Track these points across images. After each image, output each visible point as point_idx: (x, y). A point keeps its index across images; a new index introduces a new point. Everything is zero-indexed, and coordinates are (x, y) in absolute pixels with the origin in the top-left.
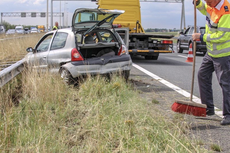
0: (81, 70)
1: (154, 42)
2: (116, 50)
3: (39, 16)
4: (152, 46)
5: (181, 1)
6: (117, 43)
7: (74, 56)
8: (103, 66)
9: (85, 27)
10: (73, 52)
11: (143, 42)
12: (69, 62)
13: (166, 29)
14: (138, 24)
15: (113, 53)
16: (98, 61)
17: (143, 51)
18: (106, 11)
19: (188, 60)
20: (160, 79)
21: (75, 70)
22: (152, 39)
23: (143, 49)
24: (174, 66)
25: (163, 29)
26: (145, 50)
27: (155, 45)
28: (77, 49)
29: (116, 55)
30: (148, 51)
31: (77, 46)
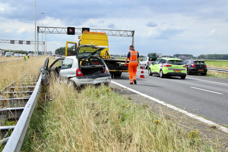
0: (82, 81)
1: (120, 65)
2: (102, 70)
3: (25, 43)
4: (118, 68)
5: (131, 36)
6: (103, 66)
7: (78, 73)
8: (95, 79)
10: (77, 71)
11: (112, 65)
12: (75, 77)
13: (118, 55)
14: (107, 53)
15: (100, 72)
16: (92, 76)
17: (113, 71)
18: (97, 47)
20: (127, 88)
21: (78, 81)
22: (118, 63)
23: (113, 70)
25: (117, 55)
26: (114, 70)
27: (120, 67)
28: (80, 69)
29: (102, 73)
30: (116, 71)
31: (79, 67)
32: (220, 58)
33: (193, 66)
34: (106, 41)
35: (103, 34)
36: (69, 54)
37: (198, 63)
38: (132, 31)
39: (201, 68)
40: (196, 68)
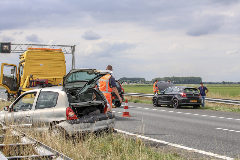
6: (103, 102)
7: (69, 115)
8: (93, 124)
9: (73, 86)
12: (64, 121)
15: (98, 111)
19: (124, 114)
21: (71, 128)
24: (123, 121)
28: (71, 108)
29: (101, 112)
31: (70, 105)
32: (180, 81)
33: (183, 96)
34: (63, 62)
35: (57, 51)
36: (6, 82)
37: (188, 91)
38: (72, 47)
39: (193, 98)
40: (187, 98)
